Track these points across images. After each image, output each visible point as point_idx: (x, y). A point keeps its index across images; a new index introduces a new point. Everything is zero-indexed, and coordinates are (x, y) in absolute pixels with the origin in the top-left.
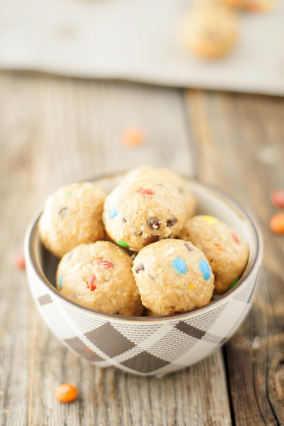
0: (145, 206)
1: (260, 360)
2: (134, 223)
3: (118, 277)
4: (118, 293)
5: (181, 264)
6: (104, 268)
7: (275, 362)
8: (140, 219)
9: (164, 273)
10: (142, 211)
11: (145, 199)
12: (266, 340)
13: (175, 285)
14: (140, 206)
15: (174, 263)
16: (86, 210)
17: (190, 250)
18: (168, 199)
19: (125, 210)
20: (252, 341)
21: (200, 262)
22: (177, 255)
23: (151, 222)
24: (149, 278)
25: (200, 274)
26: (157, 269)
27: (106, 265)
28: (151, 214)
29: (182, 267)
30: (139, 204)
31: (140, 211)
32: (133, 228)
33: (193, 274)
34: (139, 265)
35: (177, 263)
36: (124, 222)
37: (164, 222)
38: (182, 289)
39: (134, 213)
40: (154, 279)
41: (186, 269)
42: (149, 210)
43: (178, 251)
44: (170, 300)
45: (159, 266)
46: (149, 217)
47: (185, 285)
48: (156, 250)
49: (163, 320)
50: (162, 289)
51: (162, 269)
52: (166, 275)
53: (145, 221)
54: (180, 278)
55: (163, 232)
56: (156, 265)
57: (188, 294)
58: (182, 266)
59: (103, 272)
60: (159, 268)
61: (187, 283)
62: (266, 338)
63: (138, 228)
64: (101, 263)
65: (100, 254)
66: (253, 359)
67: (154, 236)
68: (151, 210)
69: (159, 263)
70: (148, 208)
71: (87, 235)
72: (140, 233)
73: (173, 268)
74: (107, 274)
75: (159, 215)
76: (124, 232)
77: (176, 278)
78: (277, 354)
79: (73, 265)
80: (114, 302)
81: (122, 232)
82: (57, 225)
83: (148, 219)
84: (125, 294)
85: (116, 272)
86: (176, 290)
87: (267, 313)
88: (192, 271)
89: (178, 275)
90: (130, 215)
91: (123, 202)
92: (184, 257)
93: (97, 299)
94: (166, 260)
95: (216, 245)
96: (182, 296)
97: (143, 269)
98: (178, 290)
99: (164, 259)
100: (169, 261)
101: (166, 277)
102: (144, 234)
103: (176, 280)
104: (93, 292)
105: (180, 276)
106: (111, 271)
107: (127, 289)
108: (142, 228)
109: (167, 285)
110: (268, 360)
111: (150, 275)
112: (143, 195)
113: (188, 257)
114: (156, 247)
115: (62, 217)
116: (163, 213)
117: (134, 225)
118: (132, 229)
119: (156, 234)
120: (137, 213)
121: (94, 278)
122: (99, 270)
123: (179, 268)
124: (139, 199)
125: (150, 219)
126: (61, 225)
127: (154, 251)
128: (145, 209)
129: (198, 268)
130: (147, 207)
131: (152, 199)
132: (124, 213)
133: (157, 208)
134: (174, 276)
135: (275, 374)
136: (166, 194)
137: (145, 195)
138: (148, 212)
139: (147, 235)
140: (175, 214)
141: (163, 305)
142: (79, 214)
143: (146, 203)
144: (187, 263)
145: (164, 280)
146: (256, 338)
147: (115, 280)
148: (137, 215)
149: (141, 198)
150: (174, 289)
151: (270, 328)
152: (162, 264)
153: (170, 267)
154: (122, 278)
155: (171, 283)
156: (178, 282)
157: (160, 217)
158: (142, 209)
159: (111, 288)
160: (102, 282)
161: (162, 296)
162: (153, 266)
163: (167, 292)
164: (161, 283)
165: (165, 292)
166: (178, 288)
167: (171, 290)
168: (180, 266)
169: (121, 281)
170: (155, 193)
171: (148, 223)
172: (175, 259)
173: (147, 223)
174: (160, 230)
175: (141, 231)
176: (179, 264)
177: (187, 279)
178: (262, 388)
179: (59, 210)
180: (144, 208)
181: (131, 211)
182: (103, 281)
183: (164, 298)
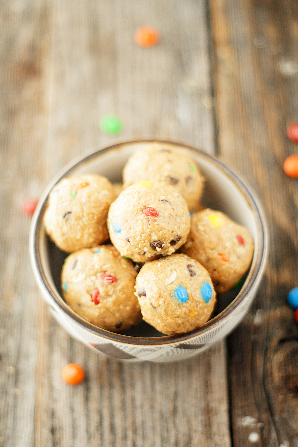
0: (149, 229)
1: (260, 338)
2: (138, 245)
3: (121, 293)
4: (121, 307)
5: (182, 294)
6: (108, 283)
7: (274, 342)
8: (143, 242)
9: (165, 304)
10: (145, 235)
11: (149, 221)
12: (268, 314)
13: (175, 316)
14: (144, 230)
15: (175, 293)
16: (91, 216)
17: (192, 275)
18: (172, 218)
19: (129, 231)
20: (254, 315)
21: (202, 288)
22: (179, 283)
23: (154, 245)
24: (151, 307)
25: (201, 301)
26: (159, 300)
27: (110, 280)
28: (155, 237)
29: (184, 297)
30: (143, 227)
31: (144, 234)
32: (137, 249)
33: (194, 302)
34: (141, 291)
35: (179, 292)
36: (128, 242)
37: (167, 244)
38: (182, 318)
39: (138, 236)
40: (155, 308)
41: (187, 298)
42: (153, 234)
43: (181, 277)
44: (171, 328)
45: (160, 296)
46: (153, 240)
47: (185, 314)
48: (158, 276)
49: (164, 344)
50: (163, 318)
51: (163, 299)
52: (167, 306)
53: (149, 244)
54: (180, 308)
55: (166, 251)
56: (158, 296)
57: (188, 321)
58: (183, 295)
59: (107, 287)
60: (160, 299)
61: (187, 311)
62: (268, 311)
63: (142, 249)
64: (105, 277)
65: (104, 268)
66: (253, 337)
67: (157, 255)
68: (155, 234)
69: (161, 293)
70: (151, 232)
71: (92, 240)
72: (144, 253)
73: (174, 298)
74: (111, 289)
75: (162, 239)
76: (128, 251)
77: (177, 308)
78: (277, 331)
79: (77, 275)
80: (117, 315)
81: (125, 251)
82: (61, 228)
83: (152, 242)
84: (128, 308)
85: (119, 287)
86: (177, 319)
87: (271, 279)
88: (193, 299)
89: (179, 305)
90: (134, 236)
91: (127, 221)
92: (186, 285)
93: (100, 313)
94: (167, 289)
95: (220, 254)
96: (183, 323)
97: (145, 295)
98: (179, 320)
99: (166, 288)
100: (171, 291)
101: (168, 307)
102: (148, 254)
103: (177, 310)
104: (96, 306)
105: (181, 306)
106: (114, 286)
107: (130, 303)
108: (146, 249)
109: (168, 315)
110: (268, 339)
111: (152, 304)
112: (147, 217)
113: (189, 284)
114: (158, 272)
115: (67, 221)
116: (166, 236)
117: (137, 246)
118: (135, 249)
119: (160, 253)
120: (141, 236)
121: (98, 293)
122: (103, 285)
123: (180, 298)
124: (143, 221)
125: (154, 242)
126: (66, 228)
127: (156, 277)
128: (149, 233)
129: (200, 295)
130: (150, 230)
131: (156, 221)
132: (128, 233)
133: (161, 232)
134: (175, 306)
135: (274, 355)
136: (170, 214)
137: (149, 216)
138: (152, 235)
139: (150, 255)
140: (179, 233)
141: (164, 330)
142: (84, 219)
143: (150, 227)
144: (188, 291)
145: (165, 311)
146: (258, 311)
147: (118, 295)
148: (141, 238)
149: (145, 221)
150: (175, 318)
151: (273, 299)
152: (164, 295)
153: (171, 297)
154: (125, 293)
155: (172, 313)
156: (179, 312)
157: (163, 240)
158: (145, 233)
159: (115, 303)
160: (106, 297)
161: (164, 324)
162: (155, 296)
163: (167, 321)
164: (163, 313)
165: (166, 321)
166: (178, 317)
167: (172, 320)
168: (182, 296)
169: (124, 296)
170: (159, 213)
171: (152, 245)
172: (177, 288)
173: (150, 245)
174: (163, 249)
175: (144, 251)
176: (181, 293)
177: (187, 307)
178: (260, 371)
179: (63, 214)
180: (148, 231)
181: (135, 233)
182: (106, 295)
183: (165, 326)
